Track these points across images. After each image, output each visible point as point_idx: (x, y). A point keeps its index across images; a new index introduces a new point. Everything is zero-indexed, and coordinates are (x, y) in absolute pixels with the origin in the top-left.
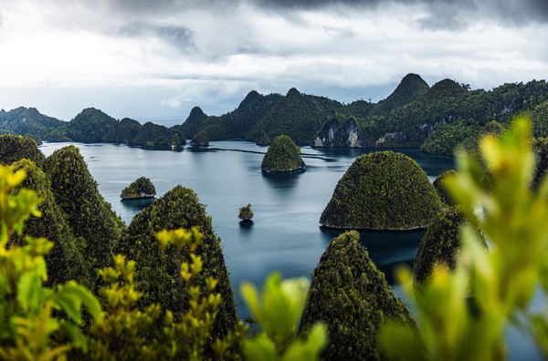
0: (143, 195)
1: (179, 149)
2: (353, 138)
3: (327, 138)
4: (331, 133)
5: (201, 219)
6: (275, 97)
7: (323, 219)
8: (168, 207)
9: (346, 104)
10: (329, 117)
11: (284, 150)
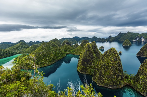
0: (102, 48)
1: (107, 42)
2: (143, 40)
3: (136, 40)
4: (137, 39)
5: (117, 53)
6: (125, 33)
7: (137, 54)
8: (110, 51)
9: (141, 34)
10: (137, 36)
11: (127, 42)
